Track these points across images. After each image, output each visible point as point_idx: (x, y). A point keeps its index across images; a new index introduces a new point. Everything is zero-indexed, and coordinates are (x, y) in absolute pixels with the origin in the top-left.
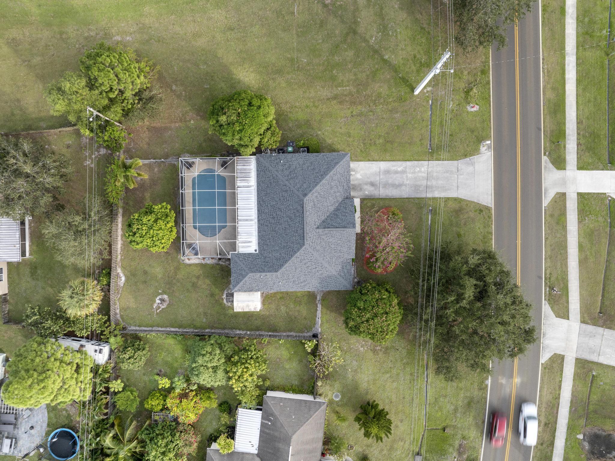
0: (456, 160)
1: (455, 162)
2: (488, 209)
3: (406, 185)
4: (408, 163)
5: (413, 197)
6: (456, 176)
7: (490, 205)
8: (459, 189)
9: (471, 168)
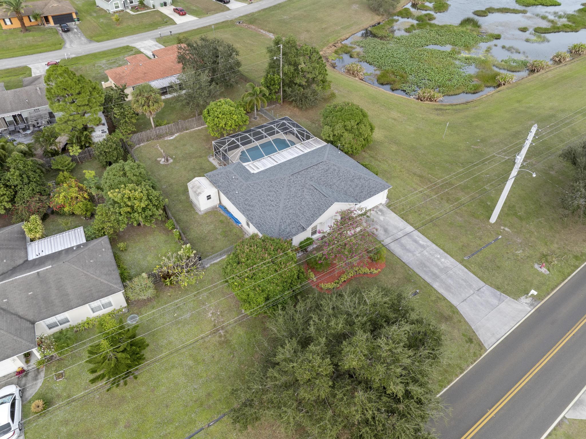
0: (485, 282)
1: (482, 283)
2: (481, 346)
3: (414, 255)
4: (434, 246)
5: (411, 267)
6: (472, 292)
7: (486, 345)
8: (465, 302)
9: (495, 301)
